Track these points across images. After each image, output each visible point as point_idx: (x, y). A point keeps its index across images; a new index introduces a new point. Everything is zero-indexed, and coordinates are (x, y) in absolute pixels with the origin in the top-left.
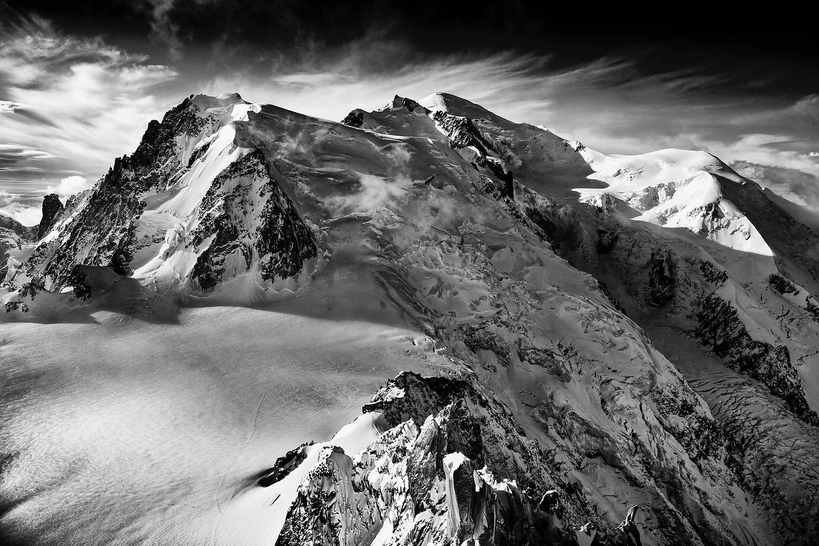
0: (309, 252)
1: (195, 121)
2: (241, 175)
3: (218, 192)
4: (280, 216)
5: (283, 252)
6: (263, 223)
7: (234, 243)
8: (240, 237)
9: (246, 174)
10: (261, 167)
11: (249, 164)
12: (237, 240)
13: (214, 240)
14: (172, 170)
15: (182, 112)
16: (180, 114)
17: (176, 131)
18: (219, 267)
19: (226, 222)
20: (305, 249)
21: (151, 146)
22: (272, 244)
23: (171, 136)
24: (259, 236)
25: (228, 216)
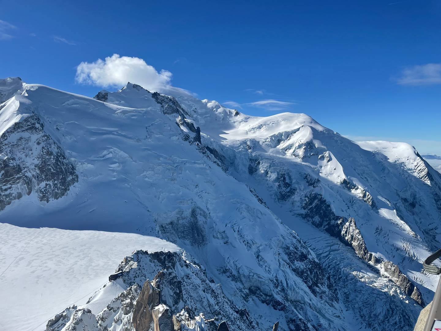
0: (73, 179)
2: (23, 131)
3: (6, 142)
4: (52, 157)
5: (55, 180)
6: (40, 162)
7: (19, 176)
8: (23, 171)
9: (27, 130)
10: (37, 125)
11: (29, 124)
12: (21, 174)
13: (3, 174)
18: (7, 193)
19: (12, 162)
20: (70, 178)
22: (47, 175)
24: (37, 171)
25: (13, 158)
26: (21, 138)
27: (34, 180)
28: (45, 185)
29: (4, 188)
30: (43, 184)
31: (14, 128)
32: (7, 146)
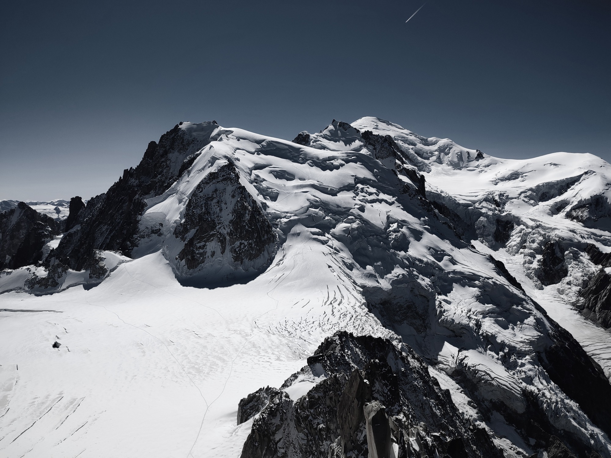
0: (269, 239)
1: (183, 142)
2: (218, 182)
3: (201, 195)
4: (247, 212)
5: (249, 239)
6: (234, 217)
7: (213, 232)
8: (217, 228)
9: (221, 181)
10: (232, 176)
11: (224, 174)
12: (215, 230)
13: (197, 231)
14: (166, 178)
15: (173, 135)
16: (172, 136)
17: (169, 149)
18: (201, 251)
19: (207, 217)
20: (266, 237)
21: (151, 161)
22: (241, 233)
23: (166, 153)
24: (231, 227)
25: (208, 213)
26: (216, 190)
27: (228, 238)
28: (239, 244)
29: (198, 245)
30: (238, 243)
31: (209, 179)
32: (202, 199)
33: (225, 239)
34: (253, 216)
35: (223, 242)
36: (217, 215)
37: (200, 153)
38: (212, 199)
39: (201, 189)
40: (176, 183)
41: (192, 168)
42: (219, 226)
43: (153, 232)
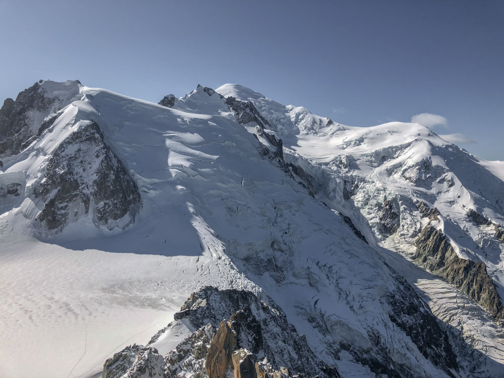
0: (134, 199)
1: (43, 100)
2: (81, 142)
3: (63, 154)
4: (112, 172)
5: (114, 199)
6: (99, 178)
8: (80, 188)
9: (85, 140)
10: (97, 135)
11: (88, 133)
12: (78, 191)
13: (59, 191)
14: (24, 137)
15: (33, 93)
16: (31, 94)
17: (27, 107)
18: (63, 212)
19: (69, 177)
20: (131, 197)
21: (7, 119)
22: (105, 193)
23: (23, 110)
24: (95, 187)
25: (70, 172)
26: (79, 150)
27: (92, 198)
28: (104, 204)
29: (60, 206)
30: (102, 204)
31: (72, 139)
32: (64, 159)
33: (88, 199)
34: (117, 177)
35: (86, 202)
36: (80, 175)
37: (62, 113)
38: (76, 158)
39: (63, 149)
40: (35, 142)
41: (53, 127)
42: (82, 187)
43: (9, 192)
